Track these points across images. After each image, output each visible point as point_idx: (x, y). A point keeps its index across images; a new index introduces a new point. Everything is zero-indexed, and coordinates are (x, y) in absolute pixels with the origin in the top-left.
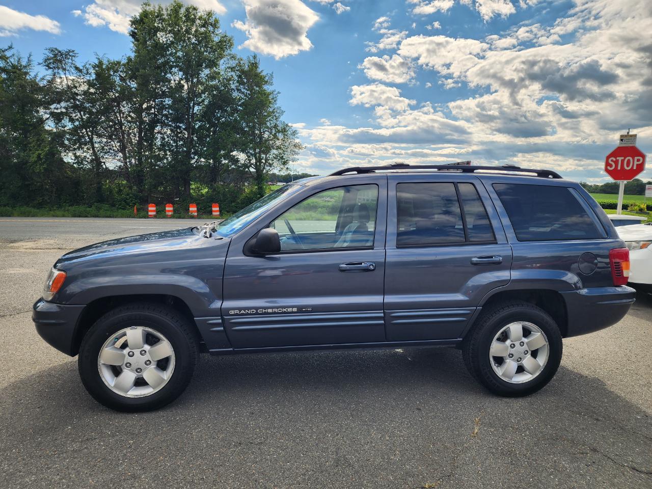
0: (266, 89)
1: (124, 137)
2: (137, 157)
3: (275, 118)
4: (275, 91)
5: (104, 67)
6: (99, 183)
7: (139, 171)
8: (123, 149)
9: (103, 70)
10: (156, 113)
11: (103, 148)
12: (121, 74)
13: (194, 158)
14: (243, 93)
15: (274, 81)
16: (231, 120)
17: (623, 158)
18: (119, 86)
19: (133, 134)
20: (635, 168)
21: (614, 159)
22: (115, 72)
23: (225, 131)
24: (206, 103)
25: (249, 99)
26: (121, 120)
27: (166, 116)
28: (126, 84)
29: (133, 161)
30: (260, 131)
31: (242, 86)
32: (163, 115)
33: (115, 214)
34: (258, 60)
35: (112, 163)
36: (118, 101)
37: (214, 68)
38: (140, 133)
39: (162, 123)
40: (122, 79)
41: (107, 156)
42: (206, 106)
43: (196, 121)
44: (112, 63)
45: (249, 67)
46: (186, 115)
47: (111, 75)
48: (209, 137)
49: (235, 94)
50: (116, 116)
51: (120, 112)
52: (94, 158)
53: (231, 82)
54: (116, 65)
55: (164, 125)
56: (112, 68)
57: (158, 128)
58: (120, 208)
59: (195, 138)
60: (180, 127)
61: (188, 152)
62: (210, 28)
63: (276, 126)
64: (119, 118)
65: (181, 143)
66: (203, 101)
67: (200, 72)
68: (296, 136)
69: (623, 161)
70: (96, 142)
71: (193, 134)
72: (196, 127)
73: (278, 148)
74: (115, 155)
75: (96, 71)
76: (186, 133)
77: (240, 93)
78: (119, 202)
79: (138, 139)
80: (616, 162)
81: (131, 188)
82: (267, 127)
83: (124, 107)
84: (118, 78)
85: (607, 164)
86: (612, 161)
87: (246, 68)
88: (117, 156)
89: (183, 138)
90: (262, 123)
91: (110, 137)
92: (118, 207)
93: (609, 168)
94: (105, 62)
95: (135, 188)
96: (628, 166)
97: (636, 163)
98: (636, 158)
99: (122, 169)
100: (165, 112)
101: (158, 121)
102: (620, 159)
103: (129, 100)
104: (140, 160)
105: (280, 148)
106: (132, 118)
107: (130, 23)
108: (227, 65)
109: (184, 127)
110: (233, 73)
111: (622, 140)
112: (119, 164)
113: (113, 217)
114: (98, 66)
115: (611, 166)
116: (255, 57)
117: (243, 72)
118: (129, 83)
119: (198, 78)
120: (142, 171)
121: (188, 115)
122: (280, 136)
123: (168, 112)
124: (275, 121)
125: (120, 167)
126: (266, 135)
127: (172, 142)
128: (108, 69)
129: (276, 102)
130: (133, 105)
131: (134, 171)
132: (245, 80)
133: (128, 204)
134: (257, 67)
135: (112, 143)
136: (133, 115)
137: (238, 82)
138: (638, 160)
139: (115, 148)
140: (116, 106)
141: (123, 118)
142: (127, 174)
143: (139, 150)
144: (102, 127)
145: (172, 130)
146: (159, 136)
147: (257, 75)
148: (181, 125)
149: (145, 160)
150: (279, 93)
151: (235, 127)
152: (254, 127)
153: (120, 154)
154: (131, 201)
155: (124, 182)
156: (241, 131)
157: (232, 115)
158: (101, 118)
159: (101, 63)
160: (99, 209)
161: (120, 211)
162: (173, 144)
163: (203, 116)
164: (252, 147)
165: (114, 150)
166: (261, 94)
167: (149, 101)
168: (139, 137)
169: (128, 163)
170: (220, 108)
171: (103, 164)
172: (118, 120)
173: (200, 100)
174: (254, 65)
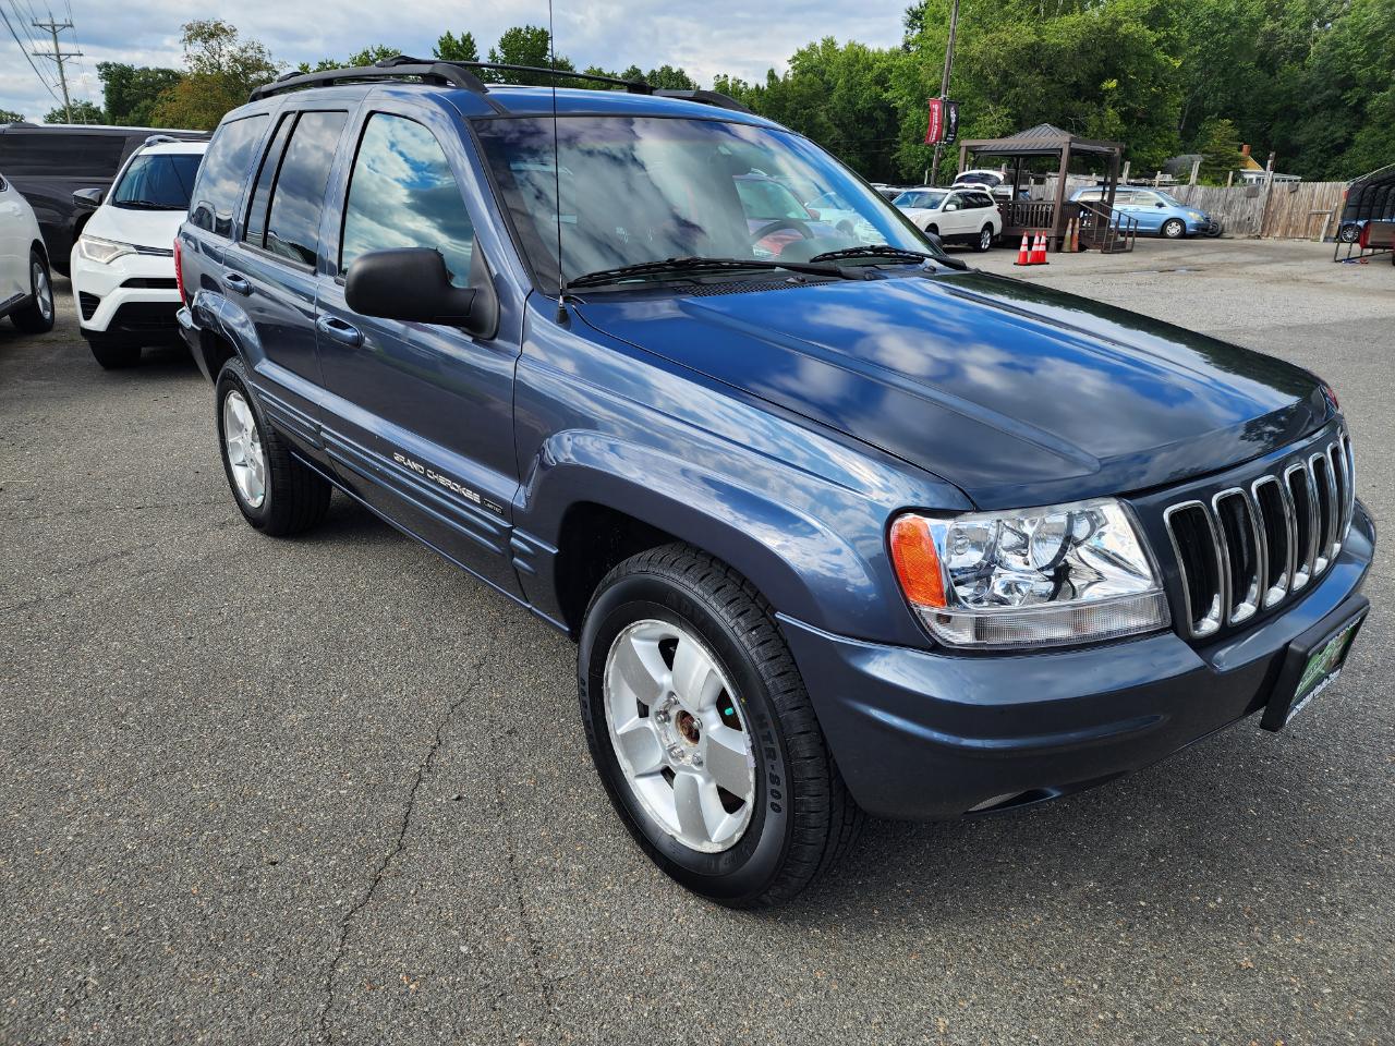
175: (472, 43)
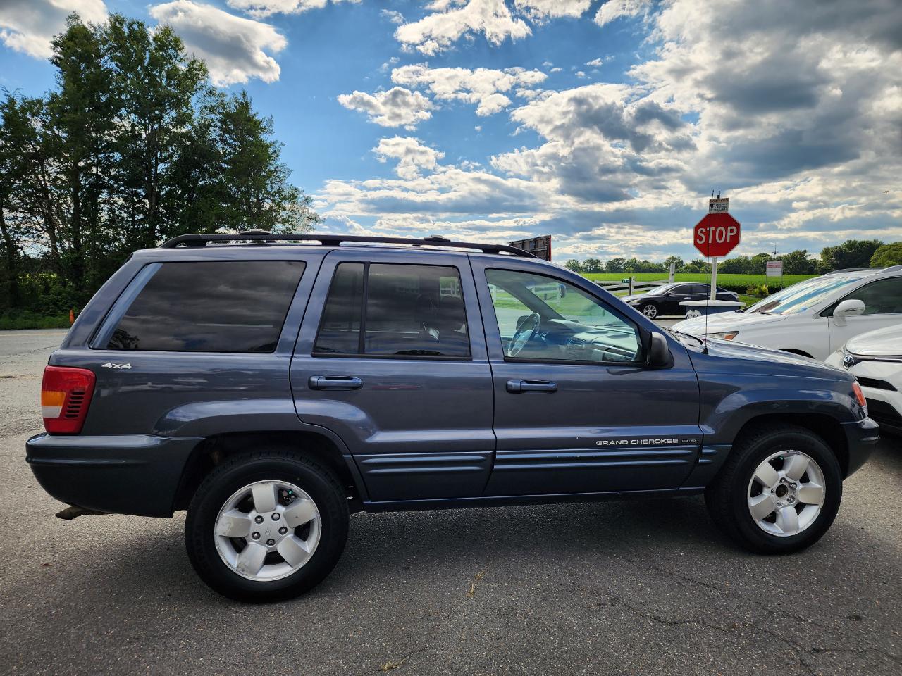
0: (264, 139)
1: (51, 210)
2: (72, 239)
3: (278, 179)
4: (276, 141)
5: (17, 108)
6: (13, 278)
7: (76, 259)
8: (50, 227)
9: (15, 112)
10: (100, 174)
11: (18, 227)
12: (44, 118)
13: (162, 238)
14: (230, 145)
15: (274, 127)
16: (214, 182)
17: (714, 228)
18: (41, 136)
19: (64, 206)
20: (728, 241)
21: (704, 231)
22: (33, 115)
23: (206, 198)
24: (175, 159)
25: (240, 153)
26: (46, 185)
27: (114, 177)
28: (53, 132)
29: (67, 244)
30: (258, 198)
31: (227, 136)
32: (111, 177)
33: (39, 323)
34: (249, 99)
35: (34, 248)
36: (40, 157)
37: (184, 109)
38: (76, 204)
39: (108, 188)
40: (44, 125)
41: (24, 239)
42: (175, 162)
43: (162, 185)
44: (29, 102)
45: (236, 108)
46: (146, 176)
47: (29, 119)
48: (182, 208)
49: (220, 147)
50: (38, 178)
51: (44, 173)
52: (4, 241)
53: (212, 129)
54: (35, 105)
55: (112, 191)
56: (30, 109)
57: (104, 196)
58: (48, 315)
59: (162, 210)
60: (137, 195)
61: (152, 229)
62: (171, 51)
63: (279, 192)
64: (43, 183)
65: (141, 216)
66: (171, 156)
67: (164, 115)
68: (310, 204)
69: (714, 232)
70: (6, 219)
71: (158, 204)
72: (163, 193)
73: (284, 222)
74: (38, 236)
75: (5, 113)
76: (148, 202)
77: (225, 145)
78: (45, 305)
79: (72, 212)
80: (707, 234)
81: (64, 284)
82: (268, 193)
83: (50, 166)
84: (39, 124)
85: (697, 237)
86: (702, 232)
87: (233, 110)
88: (42, 238)
89: (143, 210)
90: (260, 187)
91: (30, 210)
92: (44, 313)
93: (698, 241)
94: (19, 101)
95: (71, 283)
96: (720, 238)
97: (729, 234)
98: (729, 228)
99: (49, 257)
100: (113, 173)
101: (104, 186)
102: (711, 229)
103: (57, 155)
104: (76, 242)
105: (288, 222)
106: (63, 182)
107: (52, 45)
108: (204, 104)
109: (143, 194)
110: (213, 116)
111: (711, 206)
112: (45, 249)
113: (37, 328)
114: (7, 107)
115: (701, 239)
116: (244, 95)
117: (227, 115)
118: (57, 132)
119: (160, 122)
120: (82, 258)
121: (149, 177)
122: (287, 205)
123: (118, 172)
124: (278, 184)
125: (45, 254)
126: (267, 205)
127: (126, 215)
128: (24, 110)
129: (279, 157)
130: (62, 163)
131: (68, 258)
132: (232, 127)
133: (60, 308)
134: (248, 109)
135: (34, 218)
136: (63, 177)
137: (221, 129)
138: (732, 231)
139: (38, 226)
140: (38, 165)
141: (49, 181)
142: (58, 263)
143: (74, 228)
144: (16, 195)
145: (125, 199)
146: (106, 207)
147: (250, 119)
148: (139, 191)
149: (85, 243)
150: (283, 144)
151: (220, 193)
152: (248, 193)
153: (47, 235)
154: (66, 303)
155: (54, 276)
156: (230, 199)
157: (216, 175)
158: (14, 183)
159: (12, 102)
160: (12, 316)
161: (47, 318)
162: (129, 219)
163: (171, 178)
164: (246, 222)
165: (36, 230)
166: (256, 146)
167: (88, 157)
168: (74, 209)
169: (59, 248)
170: (197, 165)
171: (19, 250)
172: (41, 185)
173: (165, 154)
174: (245, 107)
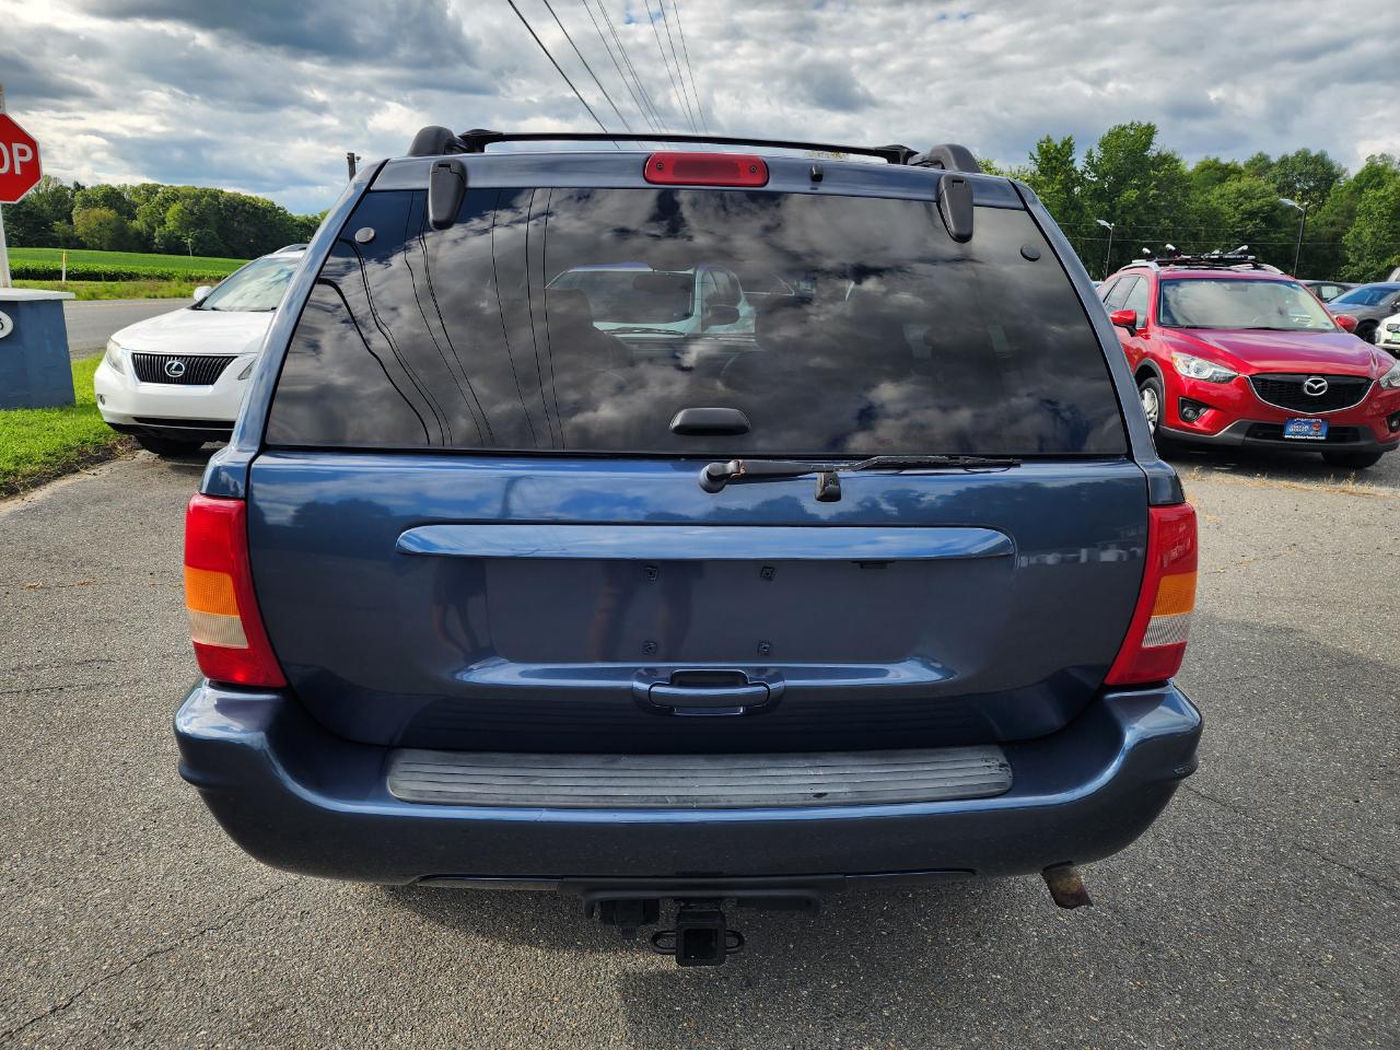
20: (18, 171)
97: (18, 159)
98: (15, 147)
138: (23, 153)
175: (1071, 146)
